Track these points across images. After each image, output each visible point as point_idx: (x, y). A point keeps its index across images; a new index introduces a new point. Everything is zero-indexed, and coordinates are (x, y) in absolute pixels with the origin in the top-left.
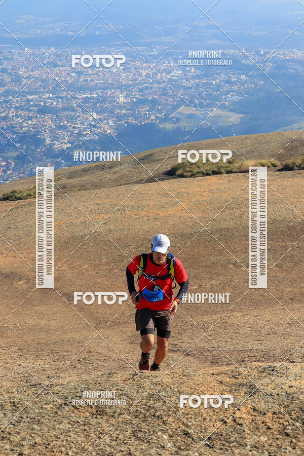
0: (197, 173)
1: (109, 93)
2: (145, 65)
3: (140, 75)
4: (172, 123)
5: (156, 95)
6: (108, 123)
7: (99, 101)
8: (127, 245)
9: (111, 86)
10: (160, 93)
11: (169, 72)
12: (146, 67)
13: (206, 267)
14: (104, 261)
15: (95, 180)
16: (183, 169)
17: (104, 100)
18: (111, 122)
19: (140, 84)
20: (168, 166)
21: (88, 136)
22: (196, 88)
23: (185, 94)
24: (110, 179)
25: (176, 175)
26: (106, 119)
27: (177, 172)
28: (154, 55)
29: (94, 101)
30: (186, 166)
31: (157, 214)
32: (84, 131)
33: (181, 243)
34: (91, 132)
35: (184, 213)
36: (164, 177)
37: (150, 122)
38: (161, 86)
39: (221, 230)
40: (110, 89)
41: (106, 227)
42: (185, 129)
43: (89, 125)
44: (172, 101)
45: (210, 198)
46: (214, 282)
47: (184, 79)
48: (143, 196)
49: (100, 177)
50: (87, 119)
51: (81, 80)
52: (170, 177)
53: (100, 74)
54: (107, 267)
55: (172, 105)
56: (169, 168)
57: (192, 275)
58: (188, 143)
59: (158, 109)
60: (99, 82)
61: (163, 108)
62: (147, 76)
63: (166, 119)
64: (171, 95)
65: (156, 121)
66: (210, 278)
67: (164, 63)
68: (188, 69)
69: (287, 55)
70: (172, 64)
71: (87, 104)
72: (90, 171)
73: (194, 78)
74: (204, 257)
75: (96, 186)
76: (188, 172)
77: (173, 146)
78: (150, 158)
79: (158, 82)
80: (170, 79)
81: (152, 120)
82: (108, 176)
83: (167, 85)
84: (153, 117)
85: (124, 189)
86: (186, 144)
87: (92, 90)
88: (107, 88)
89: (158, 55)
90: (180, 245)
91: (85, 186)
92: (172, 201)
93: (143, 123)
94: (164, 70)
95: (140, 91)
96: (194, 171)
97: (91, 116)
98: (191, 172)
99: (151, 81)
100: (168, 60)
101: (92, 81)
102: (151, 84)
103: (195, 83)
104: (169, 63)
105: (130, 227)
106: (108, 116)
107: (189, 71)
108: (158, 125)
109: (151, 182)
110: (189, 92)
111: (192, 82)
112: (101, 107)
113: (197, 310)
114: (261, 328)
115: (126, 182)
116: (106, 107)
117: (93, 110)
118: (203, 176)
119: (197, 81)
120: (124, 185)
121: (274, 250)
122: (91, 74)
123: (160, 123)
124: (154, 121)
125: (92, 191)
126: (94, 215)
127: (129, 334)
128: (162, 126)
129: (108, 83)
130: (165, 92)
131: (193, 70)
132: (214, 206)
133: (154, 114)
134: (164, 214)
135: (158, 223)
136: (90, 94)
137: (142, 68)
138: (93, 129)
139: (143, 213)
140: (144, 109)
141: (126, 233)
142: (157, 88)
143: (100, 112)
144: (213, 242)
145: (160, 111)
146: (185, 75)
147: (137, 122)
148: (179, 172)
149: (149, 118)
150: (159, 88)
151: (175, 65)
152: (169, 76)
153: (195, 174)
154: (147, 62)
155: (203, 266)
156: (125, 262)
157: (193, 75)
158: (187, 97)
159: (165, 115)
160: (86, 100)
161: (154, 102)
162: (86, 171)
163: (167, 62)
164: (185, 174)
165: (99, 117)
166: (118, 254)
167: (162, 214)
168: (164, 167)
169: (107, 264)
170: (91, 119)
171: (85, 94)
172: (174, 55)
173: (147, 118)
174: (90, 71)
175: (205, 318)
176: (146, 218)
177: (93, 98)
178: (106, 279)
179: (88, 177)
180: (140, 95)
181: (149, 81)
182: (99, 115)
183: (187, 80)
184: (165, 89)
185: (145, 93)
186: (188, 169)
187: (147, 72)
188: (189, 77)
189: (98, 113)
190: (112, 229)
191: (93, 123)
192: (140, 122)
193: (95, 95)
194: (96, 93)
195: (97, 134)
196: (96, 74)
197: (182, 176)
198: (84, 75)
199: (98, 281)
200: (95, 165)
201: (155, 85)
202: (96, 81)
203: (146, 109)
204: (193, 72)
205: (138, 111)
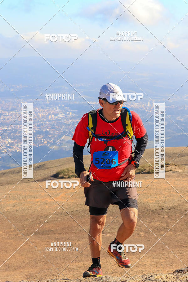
0: (72, 176)
1: (19, 127)
2: (41, 110)
3: (39, 116)
4: (57, 146)
5: (48, 128)
6: (18, 146)
7: (12, 132)
8: (27, 220)
9: (20, 123)
10: (50, 128)
11: (56, 115)
12: (42, 112)
13: (76, 233)
14: (12, 229)
15: (9, 180)
16: (63, 173)
17: (16, 131)
18: (19, 145)
19: (38, 122)
20: (54, 172)
21: (5, 153)
22: (73, 125)
23: (66, 128)
24: (17, 179)
25: (58, 177)
26: (17, 143)
27: (60, 175)
28: (47, 104)
29: (9, 132)
30: (65, 172)
31: (46, 200)
32: (3, 150)
33: (61, 218)
34: (7, 151)
35: (63, 200)
36: (52, 179)
37: (44, 145)
38: (51, 123)
39: (86, 210)
40: (19, 124)
41: (14, 208)
42: (65, 149)
43: (6, 146)
44: (58, 133)
45: (79, 191)
46: (80, 242)
47: (65, 119)
48: (38, 189)
49: (11, 178)
50: (5, 143)
51: (1, 119)
52: (55, 178)
53: (13, 115)
54: (14, 233)
55: (57, 135)
56: (54, 173)
57: (67, 238)
58: (66, 158)
59: (49, 137)
60: (12, 120)
61: (52, 137)
62: (43, 117)
63: (54, 143)
64: (57, 129)
65: (48, 144)
66: (78, 240)
67: (53, 109)
68: (68, 113)
69: (129, 105)
70: (58, 110)
71: (5, 134)
72: (5, 175)
73: (71, 118)
74: (75, 227)
75: (8, 183)
76: (66, 175)
77: (57, 160)
78: (43, 166)
79: (49, 121)
80: (57, 119)
81: (45, 144)
82: (16, 177)
83: (55, 123)
84: (45, 142)
85: (26, 185)
86: (65, 158)
87: (7, 125)
88: (17, 124)
89: (49, 104)
90: (60, 219)
91: (2, 183)
92: (55, 193)
93: (40, 146)
94: (53, 114)
95: (38, 126)
96: (70, 175)
97: (7, 141)
98: (68, 175)
99: (45, 120)
100: (55, 107)
101: (8, 119)
102: (45, 122)
103: (72, 122)
104: (56, 109)
105: (29, 208)
106: (18, 141)
107: (69, 114)
108: (49, 147)
109: (43, 181)
110: (69, 127)
111: (70, 121)
112: (14, 135)
113: (70, 259)
114: (108, 270)
115: (28, 181)
116: (17, 136)
117: (9, 137)
118: (76, 177)
119: (73, 120)
120: (26, 182)
121: (118, 223)
122: (7, 116)
123: (50, 146)
124: (46, 145)
125: (6, 186)
126: (7, 201)
127: (26, 274)
128: (51, 148)
129: (18, 121)
130: (53, 127)
131: (71, 113)
132: (81, 196)
133: (47, 140)
134: (51, 200)
135: (47, 206)
136: (7, 127)
137: (39, 112)
138: (8, 149)
139: (37, 200)
140: (40, 137)
141: (26, 212)
142: (49, 125)
143: (13, 139)
144: (80, 218)
145: (50, 139)
146: (66, 116)
147: (36, 145)
148: (60, 176)
149: (43, 143)
150: (50, 124)
151: (60, 110)
152: (56, 117)
153: (70, 176)
154: (42, 108)
155: (74, 232)
156: (26, 230)
157: (71, 117)
158: (67, 130)
159: (53, 141)
160: (5, 131)
161: (47, 132)
162: (3, 174)
163: (55, 109)
164: (65, 177)
165: (13, 142)
166: (21, 225)
167: (49, 201)
168: (51, 172)
169: (14, 231)
170: (7, 143)
171: (3, 127)
172: (59, 104)
173: (42, 142)
174: (7, 113)
175: (74, 264)
176: (39, 203)
177: (9, 130)
178: (13, 240)
179: (4, 178)
180: (38, 128)
181: (44, 120)
182: (12, 140)
183: (67, 120)
184: (53, 125)
185: (41, 127)
186: (66, 174)
187: (43, 114)
188: (69, 118)
189: (12, 139)
190: (18, 210)
191: (8, 145)
192: (38, 145)
193: (10, 128)
194: (11, 127)
195: (11, 152)
196: (11, 115)
197: (62, 178)
198: (3, 116)
199: (8, 241)
200: (9, 171)
201: (48, 123)
202: (11, 120)
203: (41, 137)
204: (72, 115)
205: (37, 138)
